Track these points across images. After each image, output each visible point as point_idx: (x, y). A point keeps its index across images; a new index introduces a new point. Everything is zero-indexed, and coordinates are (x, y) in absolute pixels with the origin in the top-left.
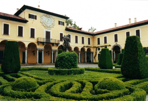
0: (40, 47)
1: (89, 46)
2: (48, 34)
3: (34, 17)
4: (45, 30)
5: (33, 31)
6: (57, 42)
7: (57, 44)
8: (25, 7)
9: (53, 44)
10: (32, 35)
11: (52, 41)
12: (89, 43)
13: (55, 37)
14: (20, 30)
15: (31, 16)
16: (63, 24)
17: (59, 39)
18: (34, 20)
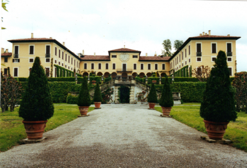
0: (119, 75)
1: (163, 70)
2: (124, 66)
3: (115, 56)
4: (122, 63)
5: (114, 65)
6: (130, 70)
7: (131, 72)
9: (128, 72)
10: (114, 68)
11: (127, 70)
12: (164, 68)
13: (129, 67)
14: (107, 65)
15: (113, 56)
16: (136, 57)
17: (133, 68)
18: (115, 58)
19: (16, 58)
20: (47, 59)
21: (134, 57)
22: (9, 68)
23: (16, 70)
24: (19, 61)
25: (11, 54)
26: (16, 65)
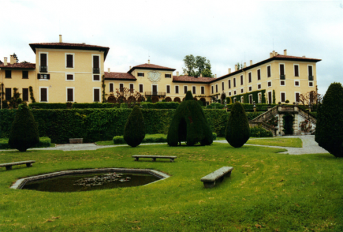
1: (202, 95)
2: (155, 88)
3: (142, 75)
4: (152, 84)
5: (141, 87)
6: (163, 94)
7: (163, 96)
8: (134, 68)
9: (159, 96)
10: (141, 90)
11: (158, 94)
12: (203, 92)
13: (161, 90)
14: (132, 86)
15: (140, 75)
16: (170, 76)
17: (166, 91)
18: (142, 77)
19: (44, 73)
20: (95, 76)
21: (167, 76)
22: (31, 88)
23: (44, 92)
24: (48, 77)
25: (34, 65)
26: (43, 83)
